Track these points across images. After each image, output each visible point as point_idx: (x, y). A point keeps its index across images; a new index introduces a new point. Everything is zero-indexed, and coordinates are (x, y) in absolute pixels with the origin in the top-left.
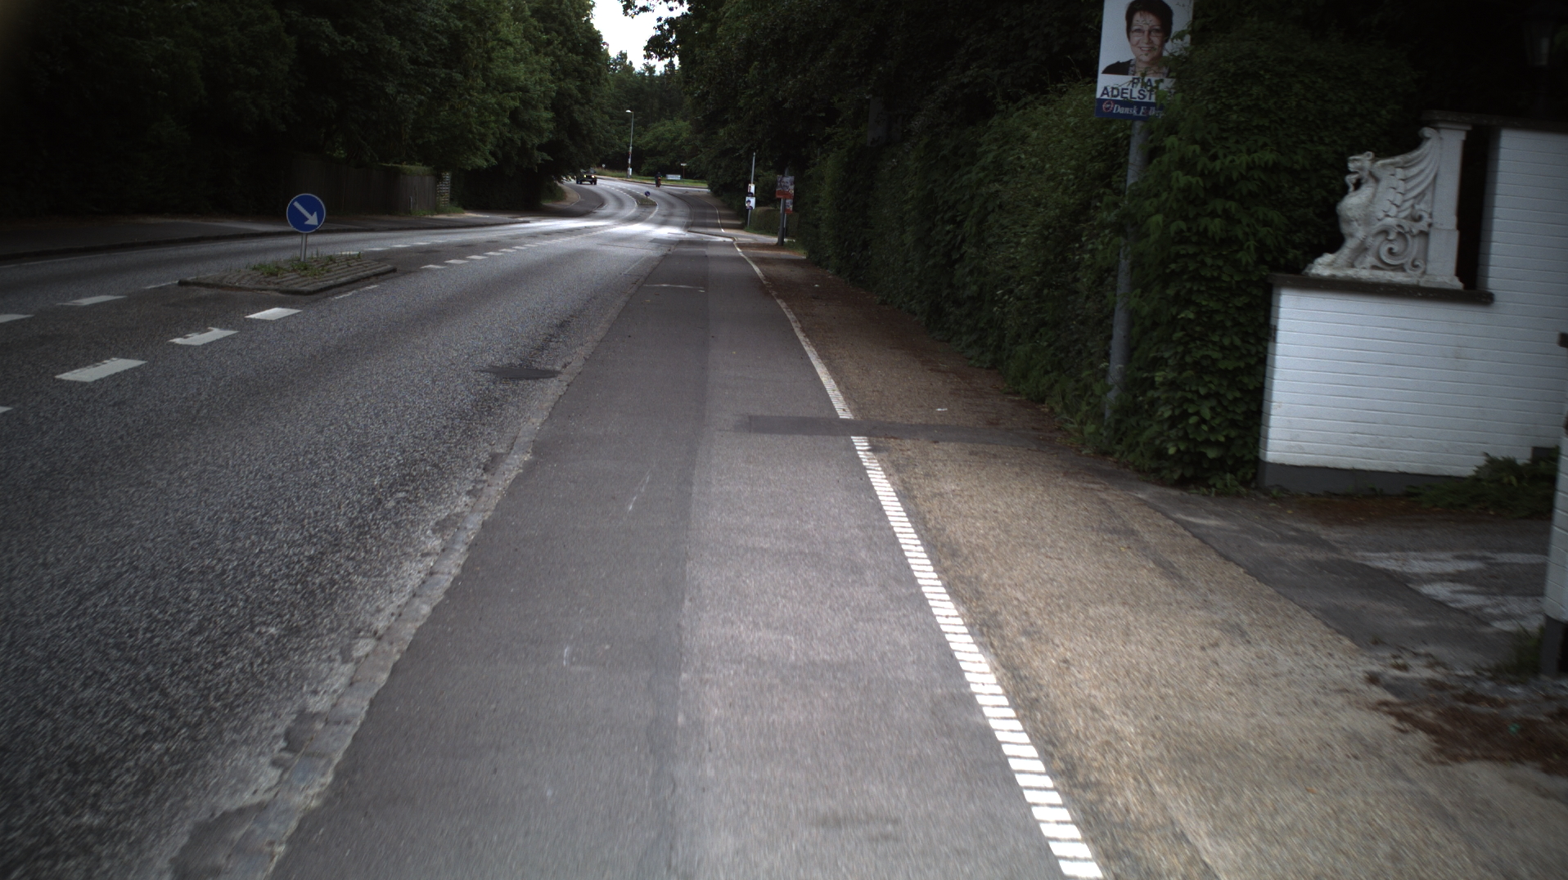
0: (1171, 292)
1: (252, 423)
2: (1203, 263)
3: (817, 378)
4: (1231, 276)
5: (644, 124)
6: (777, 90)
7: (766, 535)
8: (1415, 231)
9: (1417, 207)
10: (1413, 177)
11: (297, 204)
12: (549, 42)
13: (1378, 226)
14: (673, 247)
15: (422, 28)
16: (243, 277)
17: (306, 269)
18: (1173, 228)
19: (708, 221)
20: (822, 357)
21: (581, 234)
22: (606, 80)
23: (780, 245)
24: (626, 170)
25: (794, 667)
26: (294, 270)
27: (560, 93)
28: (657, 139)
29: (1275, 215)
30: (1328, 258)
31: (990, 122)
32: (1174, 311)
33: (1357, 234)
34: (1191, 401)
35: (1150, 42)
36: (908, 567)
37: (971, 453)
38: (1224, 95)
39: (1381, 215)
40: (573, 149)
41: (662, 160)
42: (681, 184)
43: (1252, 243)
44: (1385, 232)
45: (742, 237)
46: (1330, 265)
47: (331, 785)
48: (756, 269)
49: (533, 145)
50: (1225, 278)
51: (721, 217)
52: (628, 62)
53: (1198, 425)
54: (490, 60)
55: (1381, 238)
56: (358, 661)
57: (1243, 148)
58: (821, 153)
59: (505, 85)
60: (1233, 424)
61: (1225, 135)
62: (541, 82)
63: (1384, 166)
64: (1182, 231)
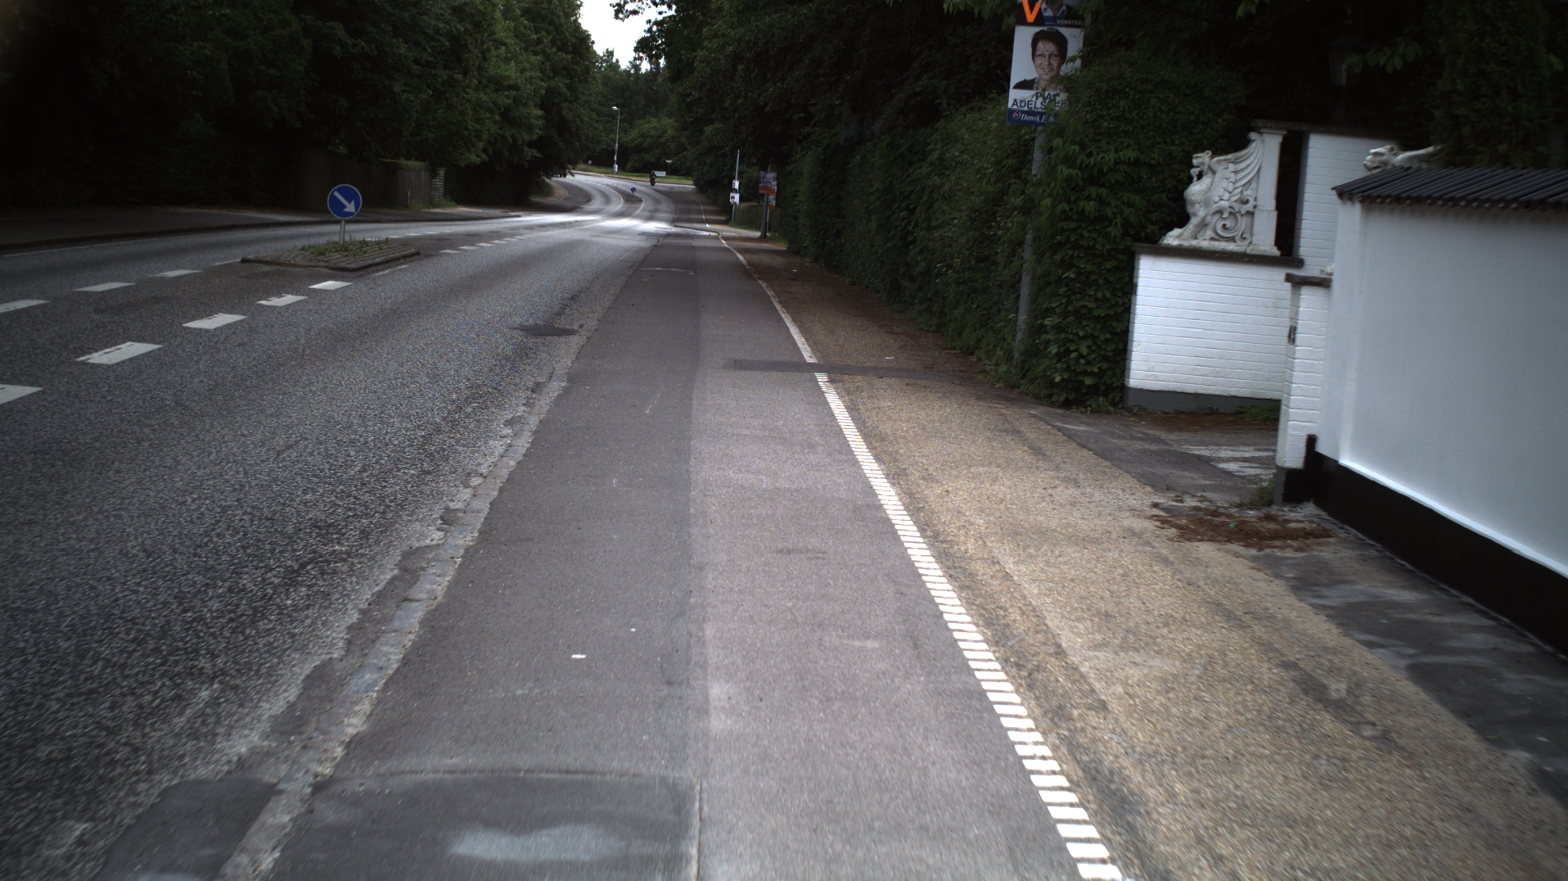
0: (1058, 257)
1: (348, 359)
2: (1082, 236)
3: (790, 337)
4: (1104, 246)
5: (629, 121)
6: (759, 96)
7: (747, 428)
8: (1243, 211)
9: (1245, 193)
10: (1242, 170)
11: (336, 194)
12: (539, 41)
13: (1214, 207)
14: (661, 239)
15: (427, 31)
16: (297, 256)
17: (347, 250)
18: (1059, 209)
19: (693, 216)
20: (795, 321)
21: (573, 227)
22: (594, 78)
23: (763, 238)
24: (612, 166)
25: (765, 490)
26: (337, 251)
27: (549, 91)
28: (642, 136)
29: (1137, 199)
30: (1177, 231)
31: (937, 126)
32: (1060, 272)
33: (1199, 213)
34: (1073, 341)
35: (1050, 64)
36: (849, 445)
37: (907, 385)
38: (1099, 107)
39: (1217, 199)
40: (562, 145)
41: (647, 157)
42: (667, 180)
43: (1119, 220)
44: (1220, 212)
45: (727, 231)
46: (1178, 237)
47: (478, 537)
48: (740, 257)
49: (524, 141)
50: (1098, 247)
51: (706, 212)
52: (614, 60)
53: (1077, 359)
54: (485, 59)
55: (1217, 217)
56: (475, 487)
57: (1112, 148)
58: (801, 151)
59: (498, 84)
60: (1105, 359)
61: (1098, 138)
62: (530, 80)
63: (1219, 161)
64: (1065, 211)
